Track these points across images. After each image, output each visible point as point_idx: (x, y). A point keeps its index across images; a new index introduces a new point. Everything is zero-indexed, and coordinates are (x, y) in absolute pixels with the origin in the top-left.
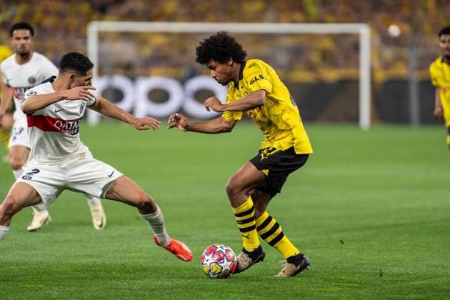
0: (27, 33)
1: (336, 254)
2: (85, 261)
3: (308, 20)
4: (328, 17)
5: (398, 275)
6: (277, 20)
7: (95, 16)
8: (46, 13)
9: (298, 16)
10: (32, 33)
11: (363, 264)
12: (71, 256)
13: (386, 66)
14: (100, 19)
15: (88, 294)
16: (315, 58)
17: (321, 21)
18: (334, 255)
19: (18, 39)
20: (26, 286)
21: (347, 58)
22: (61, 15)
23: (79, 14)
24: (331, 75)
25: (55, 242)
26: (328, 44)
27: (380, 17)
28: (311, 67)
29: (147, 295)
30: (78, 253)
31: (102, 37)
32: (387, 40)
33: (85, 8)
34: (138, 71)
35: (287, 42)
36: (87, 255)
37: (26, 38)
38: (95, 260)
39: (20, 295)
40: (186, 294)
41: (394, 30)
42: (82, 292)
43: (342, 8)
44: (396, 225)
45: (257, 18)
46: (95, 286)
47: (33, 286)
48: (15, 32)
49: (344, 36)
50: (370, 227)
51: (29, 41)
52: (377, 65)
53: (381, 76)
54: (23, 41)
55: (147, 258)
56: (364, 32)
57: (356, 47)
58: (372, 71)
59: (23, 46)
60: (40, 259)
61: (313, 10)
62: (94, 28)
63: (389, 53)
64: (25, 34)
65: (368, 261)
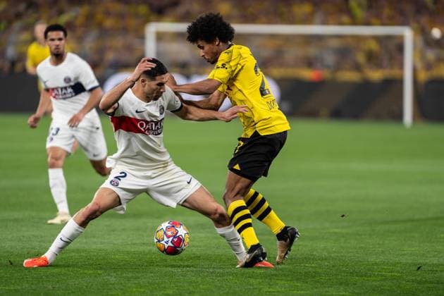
0: (61, 34)
1: (379, 244)
2: (142, 249)
3: (354, 22)
4: (373, 20)
5: (438, 266)
6: (324, 23)
7: (152, 17)
8: (108, 14)
9: (345, 18)
10: (65, 34)
11: (404, 255)
12: (129, 244)
13: (429, 67)
14: (158, 20)
15: (144, 280)
16: (361, 58)
17: (367, 23)
18: (377, 246)
19: (53, 40)
20: (86, 271)
21: (391, 58)
22: (121, 16)
23: (137, 15)
24: (376, 75)
25: (113, 231)
26: (373, 46)
27: (424, 20)
28: (357, 67)
29: (200, 282)
30: (134, 242)
31: (160, 37)
32: (429, 42)
33: (143, 9)
34: (193, 69)
35: (335, 43)
36: (144, 244)
37: (60, 39)
38: (151, 247)
39: (80, 280)
40: (236, 281)
41: (436, 33)
42: (139, 278)
43: (387, 12)
44: (437, 219)
45: (307, 20)
46: (151, 273)
47: (92, 272)
48: (49, 34)
49: (389, 38)
50: (412, 220)
51: (63, 42)
52: (419, 65)
53: (423, 76)
54: (57, 42)
55: (200, 247)
56: (408, 34)
57: (400, 48)
58: (415, 71)
59: (57, 46)
60: (99, 246)
61: (359, 13)
62: (152, 29)
63: (431, 55)
64: (59, 35)
65: (410, 252)
